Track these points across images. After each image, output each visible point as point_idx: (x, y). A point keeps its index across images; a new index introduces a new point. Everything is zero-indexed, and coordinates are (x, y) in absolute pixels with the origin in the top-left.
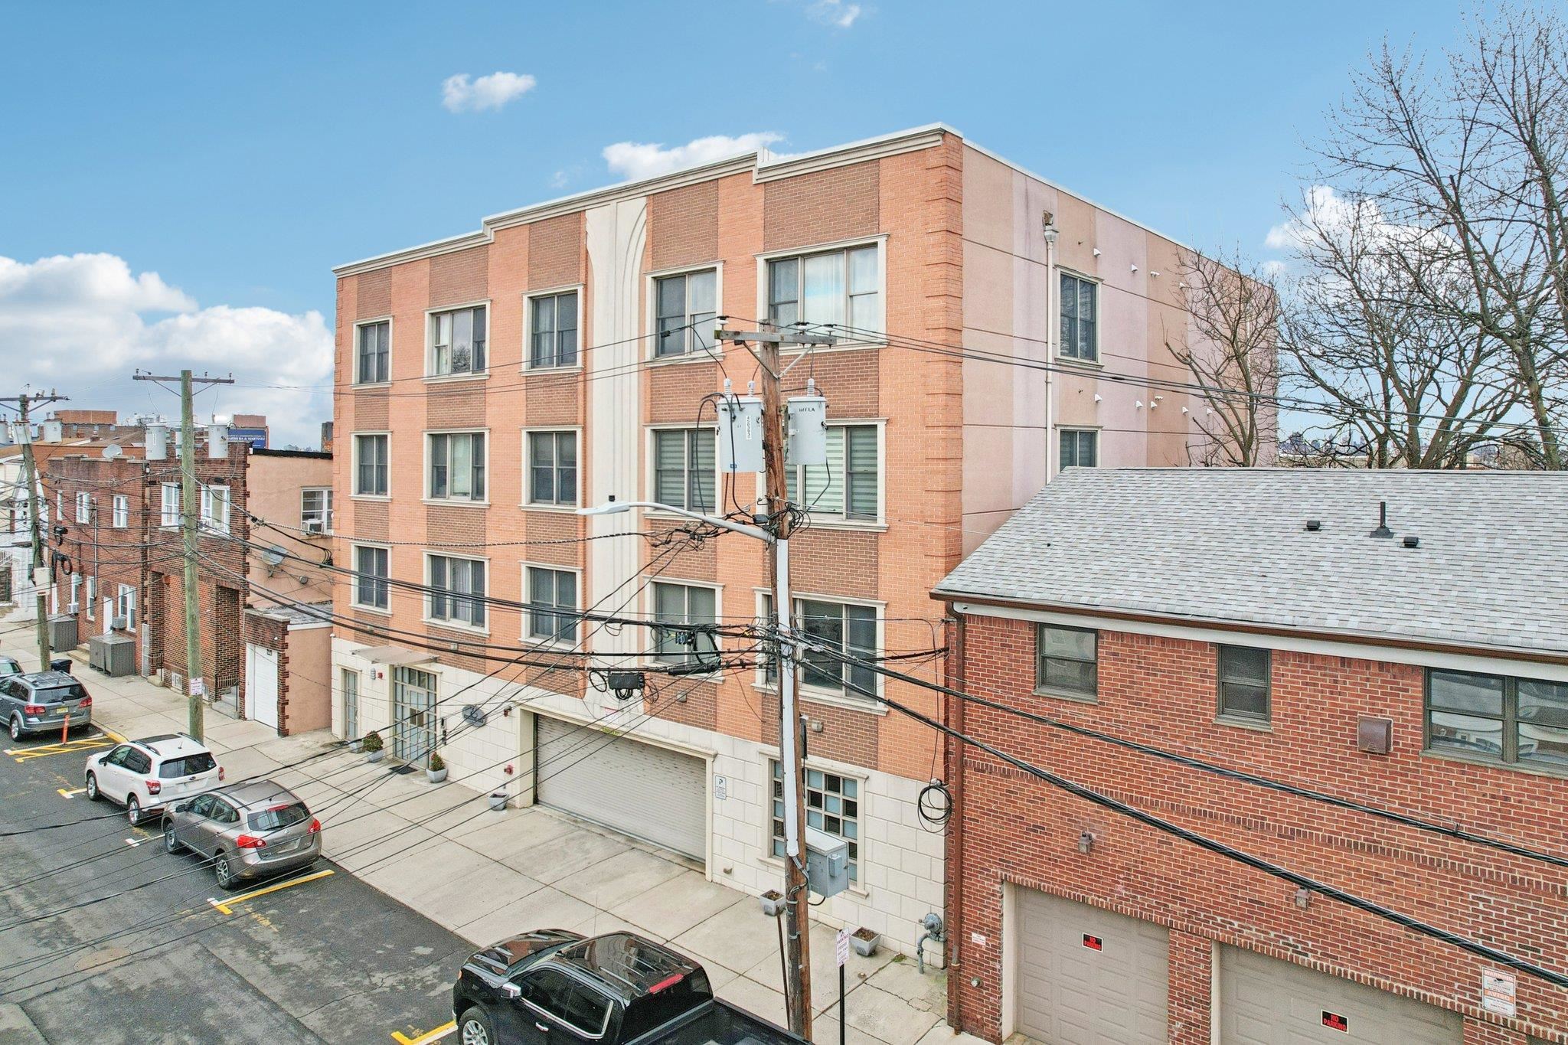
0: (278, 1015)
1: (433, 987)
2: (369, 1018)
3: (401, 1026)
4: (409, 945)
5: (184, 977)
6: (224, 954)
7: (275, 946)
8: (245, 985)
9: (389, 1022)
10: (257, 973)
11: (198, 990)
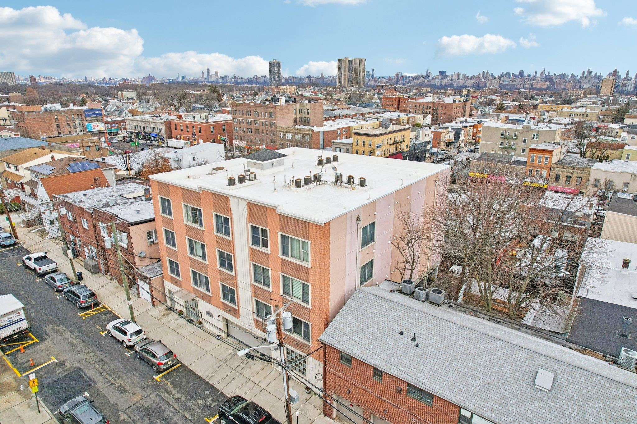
0: (180, 414)
1: (212, 404)
2: (199, 414)
3: (206, 416)
4: (203, 391)
5: (156, 403)
6: (162, 395)
7: (173, 392)
8: (170, 405)
9: (204, 415)
10: (171, 401)
11: (160, 407)
